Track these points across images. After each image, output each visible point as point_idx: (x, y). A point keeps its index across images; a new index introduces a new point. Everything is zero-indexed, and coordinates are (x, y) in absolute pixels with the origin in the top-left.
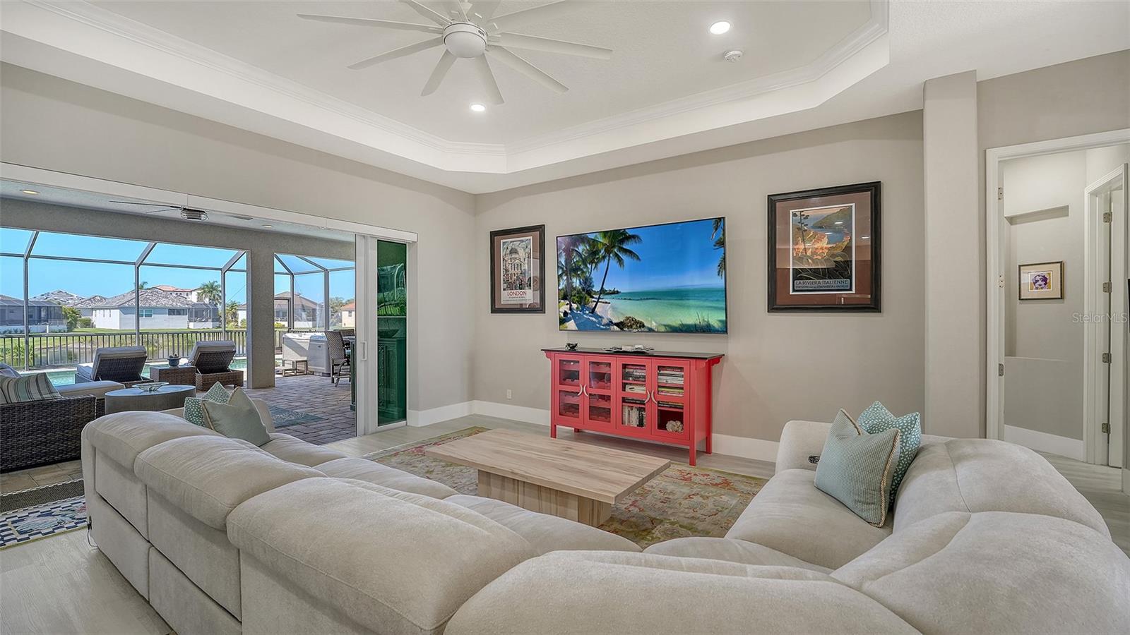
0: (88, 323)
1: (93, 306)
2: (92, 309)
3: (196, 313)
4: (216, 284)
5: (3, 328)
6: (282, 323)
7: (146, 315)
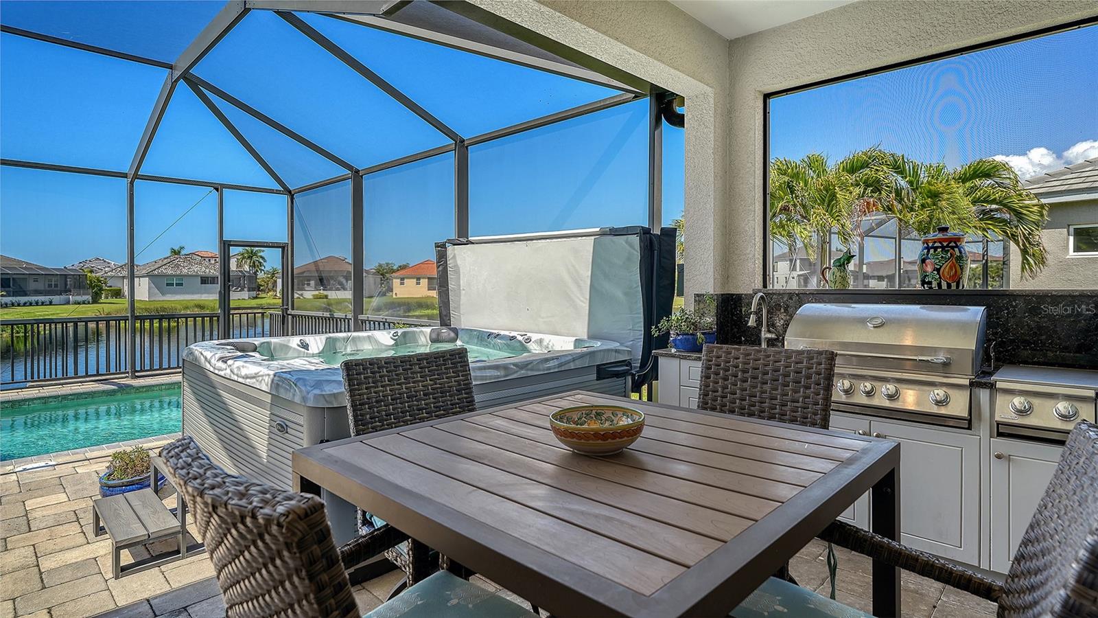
0: (118, 293)
1: (124, 273)
5: (23, 299)
6: (325, 293)
7: (177, 284)
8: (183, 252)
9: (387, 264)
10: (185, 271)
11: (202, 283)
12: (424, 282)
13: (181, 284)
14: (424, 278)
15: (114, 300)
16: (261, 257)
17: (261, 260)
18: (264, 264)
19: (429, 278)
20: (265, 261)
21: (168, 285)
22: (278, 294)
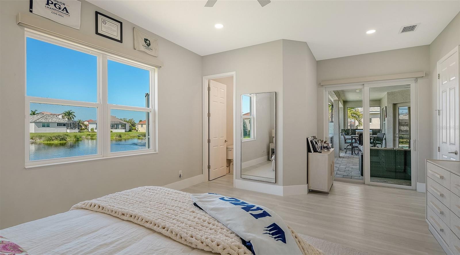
3: (69, 126)
4: (71, 111)
7: (47, 126)
9: (124, 119)
10: (50, 121)
11: (58, 126)
13: (49, 126)
17: (73, 116)
18: (74, 118)
21: (43, 126)
22: (90, 131)
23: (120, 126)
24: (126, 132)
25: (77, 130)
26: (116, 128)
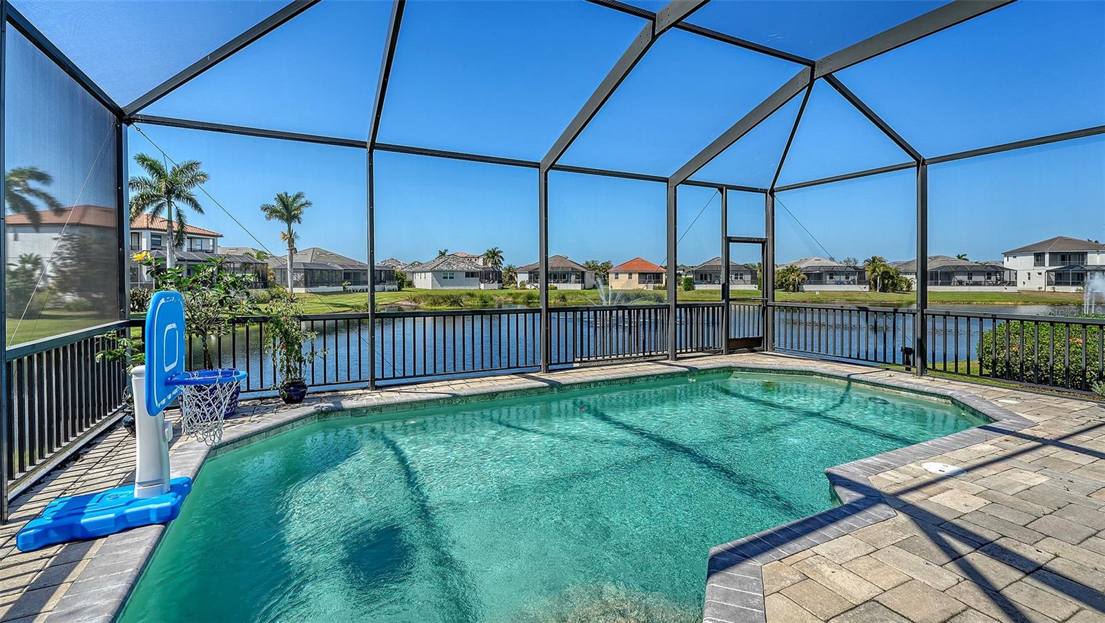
0: (410, 284)
1: (414, 270)
2: (413, 272)
3: (485, 276)
4: (497, 250)
5: (359, 287)
6: (555, 285)
7: (450, 278)
8: (447, 254)
9: (593, 262)
10: (455, 268)
11: (466, 277)
12: (635, 277)
13: (453, 278)
14: (635, 273)
15: (409, 289)
16: (501, 257)
17: (501, 260)
19: (639, 274)
20: (503, 260)
21: (444, 278)
22: (519, 286)
23: (573, 277)
24: (585, 289)
25: (496, 285)
26: (566, 282)
